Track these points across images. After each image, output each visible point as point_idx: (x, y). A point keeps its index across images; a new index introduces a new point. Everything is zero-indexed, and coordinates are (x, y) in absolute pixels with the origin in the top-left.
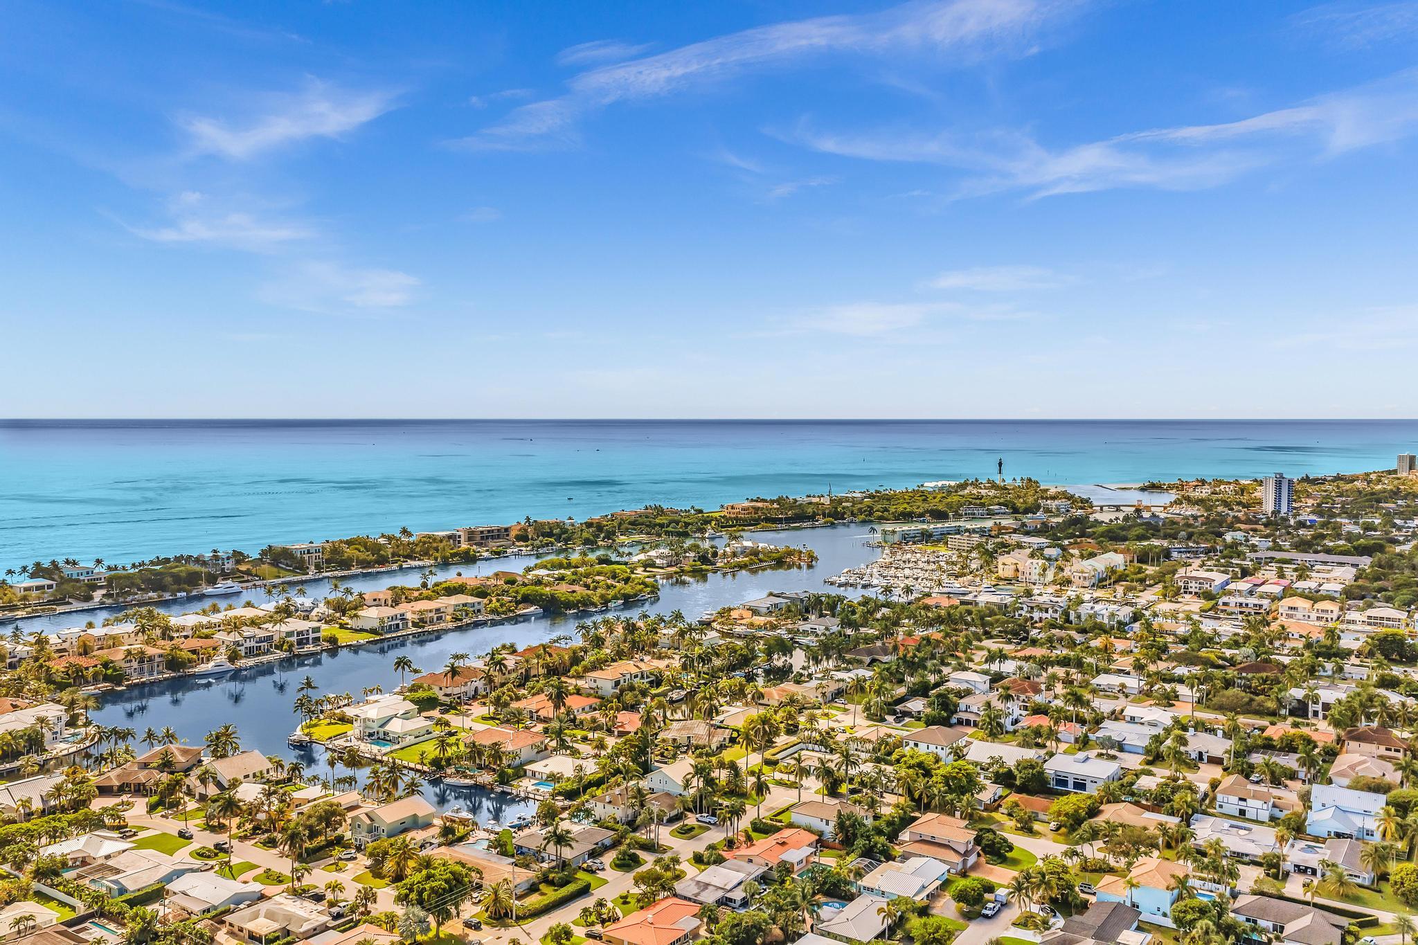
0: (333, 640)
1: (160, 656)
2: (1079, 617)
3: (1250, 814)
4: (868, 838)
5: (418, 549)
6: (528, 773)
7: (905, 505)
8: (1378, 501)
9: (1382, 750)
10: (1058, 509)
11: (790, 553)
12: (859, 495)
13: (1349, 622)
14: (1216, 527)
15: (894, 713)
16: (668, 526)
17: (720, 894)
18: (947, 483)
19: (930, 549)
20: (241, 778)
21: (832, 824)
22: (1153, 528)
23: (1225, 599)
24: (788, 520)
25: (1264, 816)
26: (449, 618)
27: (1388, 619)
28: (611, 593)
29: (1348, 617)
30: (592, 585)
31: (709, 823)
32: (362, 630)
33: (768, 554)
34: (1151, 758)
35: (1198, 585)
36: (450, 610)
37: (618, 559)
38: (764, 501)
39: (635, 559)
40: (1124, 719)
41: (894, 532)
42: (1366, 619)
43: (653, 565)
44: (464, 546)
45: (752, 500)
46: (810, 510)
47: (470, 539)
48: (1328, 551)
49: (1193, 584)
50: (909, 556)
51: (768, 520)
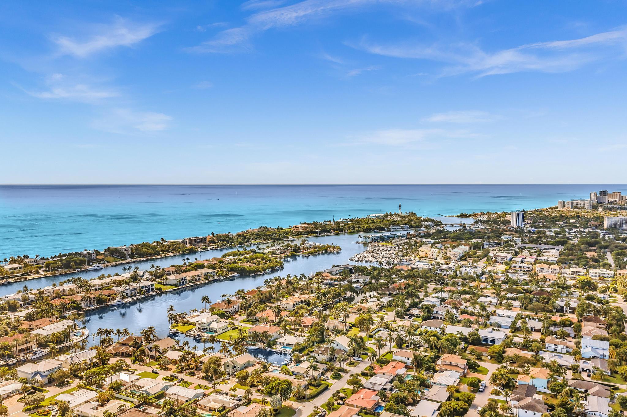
0: (160, 289)
1: (94, 298)
2: (461, 273)
3: (559, 351)
4: (427, 364)
5: (171, 248)
6: (278, 343)
7: (367, 225)
8: (556, 221)
9: (598, 325)
10: (429, 226)
11: (330, 247)
12: (346, 220)
13: (564, 273)
14: (497, 234)
15: (407, 315)
16: (272, 236)
17: (381, 387)
18: (380, 215)
19: (385, 244)
20: (166, 348)
21: (410, 360)
22: (472, 235)
23: (514, 265)
24: (321, 232)
25: (564, 351)
26: (202, 278)
27: (579, 272)
28: (266, 266)
29: (563, 272)
30: (257, 263)
31: (359, 360)
32: (168, 285)
33: (321, 248)
34: (513, 330)
35: (501, 259)
36: (203, 275)
37: (259, 251)
38: (308, 224)
39: (267, 251)
40: (496, 315)
41: (369, 237)
42: (570, 272)
43: (275, 254)
44: (189, 246)
45: (303, 224)
46: (328, 227)
47: (190, 243)
48: (545, 243)
49: (499, 259)
50: (378, 248)
51: (311, 232)
